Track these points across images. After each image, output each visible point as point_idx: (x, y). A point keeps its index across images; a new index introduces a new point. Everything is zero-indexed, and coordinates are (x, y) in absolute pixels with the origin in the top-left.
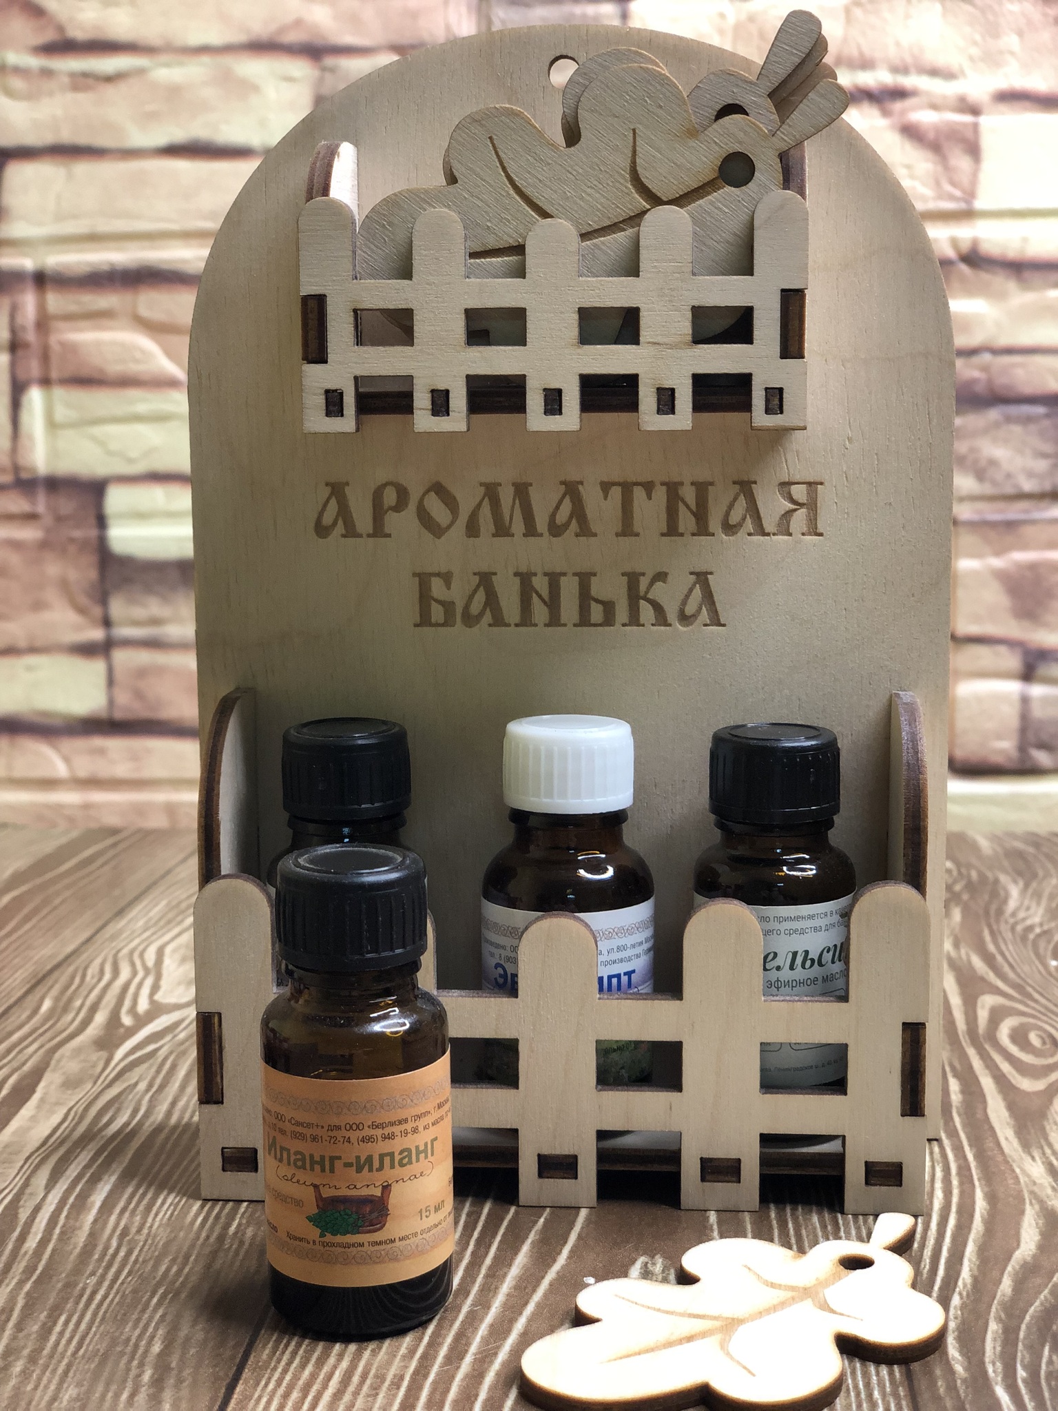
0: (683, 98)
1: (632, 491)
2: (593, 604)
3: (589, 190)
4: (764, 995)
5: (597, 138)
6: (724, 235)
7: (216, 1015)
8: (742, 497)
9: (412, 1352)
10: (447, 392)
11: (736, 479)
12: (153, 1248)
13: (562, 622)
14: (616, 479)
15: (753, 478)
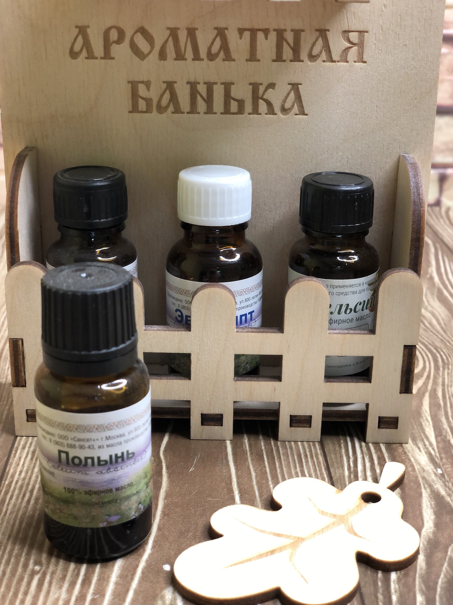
1: (256, 34)
2: (232, 102)
4: (329, 330)
7: (20, 340)
8: (320, 39)
11: (317, 28)
13: (214, 111)
14: (247, 27)
15: (327, 28)
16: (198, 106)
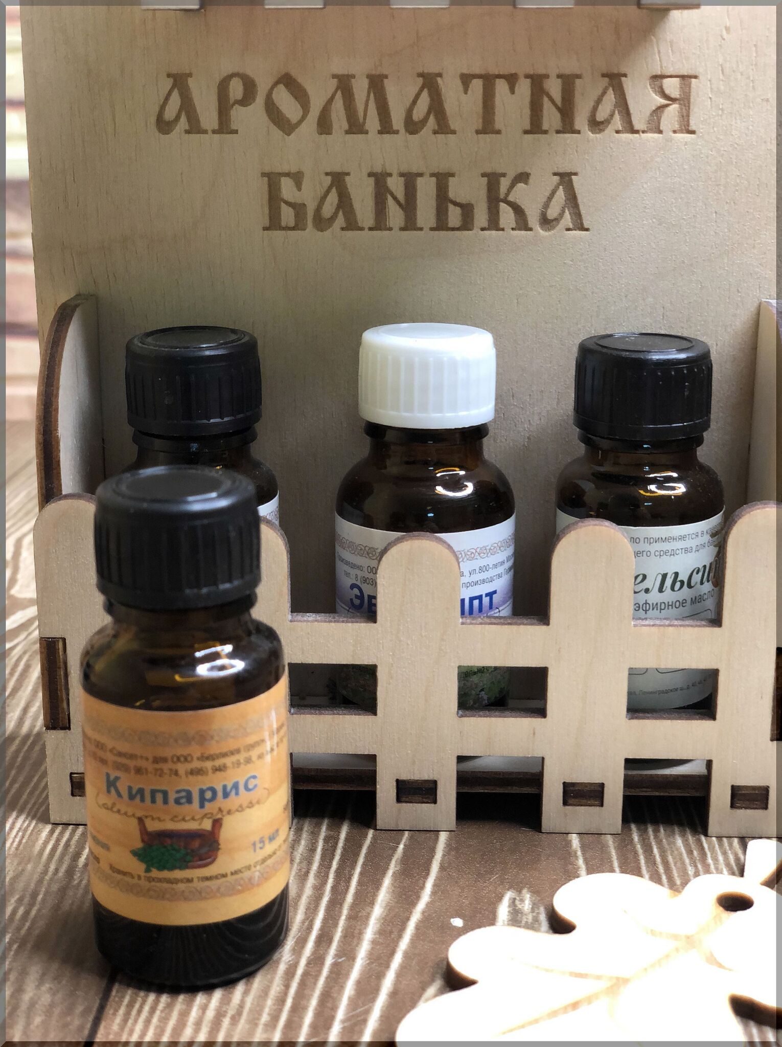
1: (494, 84)
2: (451, 207)
4: (633, 619)
7: (60, 640)
8: (611, 89)
11: (605, 72)
13: (419, 225)
14: (477, 71)
15: (623, 70)
16: (389, 217)
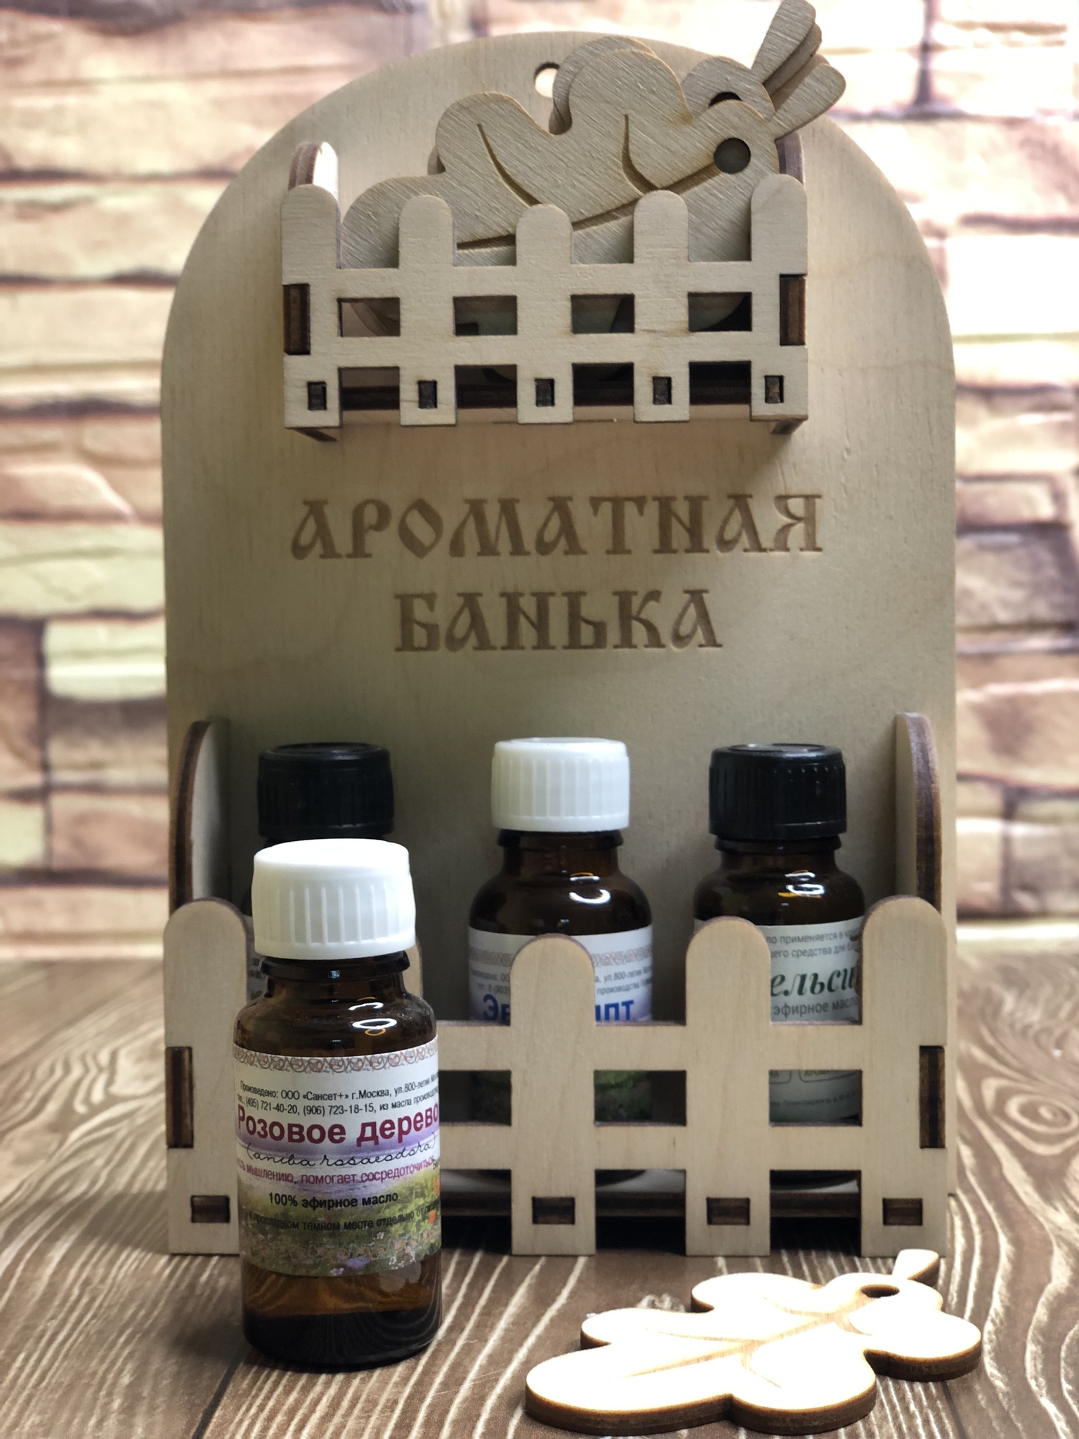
0: (677, 83)
2: (584, 627)
3: (581, 178)
5: (589, 125)
6: (719, 222)
9: (405, 1380)
10: (434, 384)
12: (118, 1296)
13: (551, 644)
14: (606, 494)
15: (748, 492)
16: (521, 636)
